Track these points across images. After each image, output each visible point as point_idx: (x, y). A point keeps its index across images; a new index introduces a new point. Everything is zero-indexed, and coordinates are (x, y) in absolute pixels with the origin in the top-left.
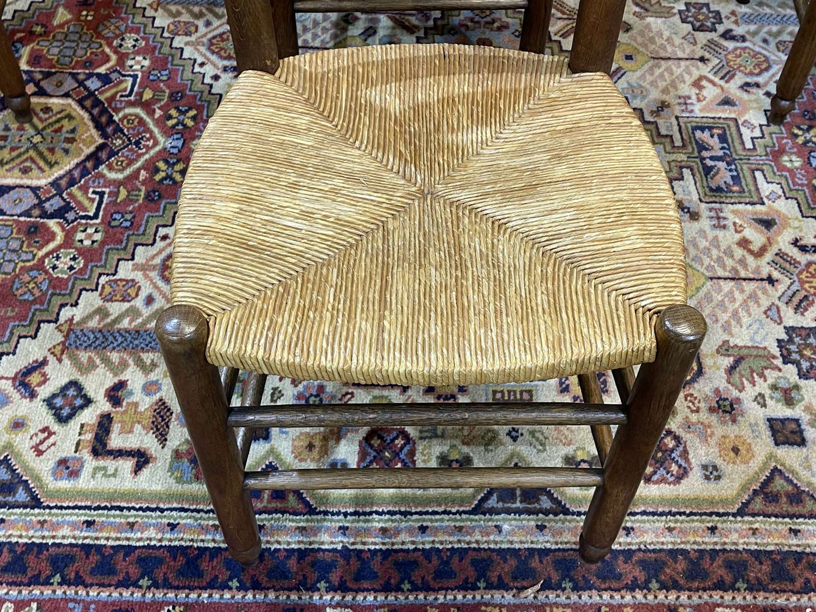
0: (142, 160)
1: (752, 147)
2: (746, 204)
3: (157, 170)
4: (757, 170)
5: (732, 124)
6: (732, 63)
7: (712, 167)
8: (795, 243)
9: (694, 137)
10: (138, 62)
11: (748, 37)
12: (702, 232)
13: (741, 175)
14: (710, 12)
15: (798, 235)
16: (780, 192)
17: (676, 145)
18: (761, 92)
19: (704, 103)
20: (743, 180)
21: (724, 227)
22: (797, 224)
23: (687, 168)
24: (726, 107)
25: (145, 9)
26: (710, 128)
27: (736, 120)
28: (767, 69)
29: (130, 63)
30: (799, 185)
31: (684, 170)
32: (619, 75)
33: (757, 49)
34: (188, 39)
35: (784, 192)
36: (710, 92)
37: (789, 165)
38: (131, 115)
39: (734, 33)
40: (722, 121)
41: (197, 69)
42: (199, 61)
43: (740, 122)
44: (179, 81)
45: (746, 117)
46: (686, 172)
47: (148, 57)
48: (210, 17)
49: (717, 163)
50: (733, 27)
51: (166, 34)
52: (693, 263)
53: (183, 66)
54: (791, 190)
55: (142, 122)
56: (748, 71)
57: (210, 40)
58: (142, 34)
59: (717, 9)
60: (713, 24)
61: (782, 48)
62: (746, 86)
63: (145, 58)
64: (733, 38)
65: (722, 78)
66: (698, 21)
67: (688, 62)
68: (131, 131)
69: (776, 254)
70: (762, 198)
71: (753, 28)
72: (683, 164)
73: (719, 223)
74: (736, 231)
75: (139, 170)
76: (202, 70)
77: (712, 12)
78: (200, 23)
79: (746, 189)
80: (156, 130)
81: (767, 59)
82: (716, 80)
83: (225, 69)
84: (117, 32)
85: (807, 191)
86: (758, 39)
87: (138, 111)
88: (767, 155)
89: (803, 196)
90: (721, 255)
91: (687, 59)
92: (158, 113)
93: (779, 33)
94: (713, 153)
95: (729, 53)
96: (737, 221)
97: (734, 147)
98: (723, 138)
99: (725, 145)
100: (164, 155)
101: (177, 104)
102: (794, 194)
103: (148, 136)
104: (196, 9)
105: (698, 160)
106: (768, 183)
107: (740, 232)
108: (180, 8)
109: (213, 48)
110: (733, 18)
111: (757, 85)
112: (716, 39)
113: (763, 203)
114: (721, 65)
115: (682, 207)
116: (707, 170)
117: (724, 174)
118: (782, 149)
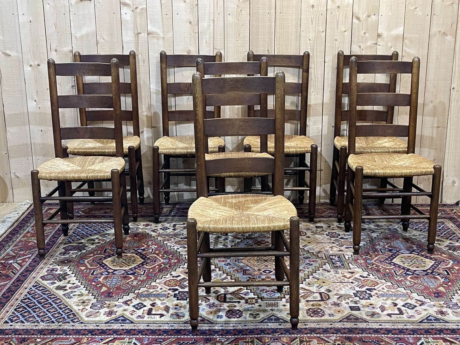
0: (157, 264)
1: (348, 259)
2: (345, 269)
3: (161, 266)
4: (349, 263)
5: (342, 255)
6: (343, 244)
7: (335, 263)
8: (361, 276)
9: (330, 257)
10: (154, 247)
11: (348, 238)
12: (331, 275)
15: (362, 274)
16: (357, 267)
17: (324, 259)
18: (352, 249)
19: (333, 251)
20: (345, 265)
24: (340, 252)
26: (335, 256)
29: (151, 247)
30: (363, 266)
31: (326, 263)
34: (169, 242)
36: (335, 249)
37: (360, 262)
38: (152, 256)
39: (344, 238)
40: (339, 254)
41: (172, 247)
42: (173, 246)
43: (345, 255)
44: (166, 250)
45: (347, 253)
47: (156, 245)
48: (175, 238)
49: (337, 262)
51: (162, 241)
52: (328, 280)
53: (168, 247)
54: (360, 267)
55: (156, 257)
56: (348, 245)
57: (176, 242)
58: (154, 241)
60: (337, 236)
62: (347, 248)
65: (339, 246)
66: (333, 236)
68: (153, 259)
69: (355, 278)
71: (350, 237)
73: (337, 273)
75: (156, 266)
77: (337, 234)
78: (172, 239)
79: (346, 267)
80: (160, 259)
83: (181, 247)
85: (365, 267)
87: (155, 255)
88: (353, 260)
92: (160, 256)
94: (336, 260)
95: (342, 242)
97: (342, 259)
98: (339, 257)
99: (340, 259)
100: (163, 263)
101: (166, 254)
103: (158, 260)
104: (171, 236)
105: (331, 262)
106: (353, 265)
107: (343, 274)
108: (165, 236)
111: (351, 247)
112: (338, 239)
113: (351, 269)
114: (339, 244)
115: (325, 270)
116: (333, 263)
117: (339, 264)
118: (358, 259)
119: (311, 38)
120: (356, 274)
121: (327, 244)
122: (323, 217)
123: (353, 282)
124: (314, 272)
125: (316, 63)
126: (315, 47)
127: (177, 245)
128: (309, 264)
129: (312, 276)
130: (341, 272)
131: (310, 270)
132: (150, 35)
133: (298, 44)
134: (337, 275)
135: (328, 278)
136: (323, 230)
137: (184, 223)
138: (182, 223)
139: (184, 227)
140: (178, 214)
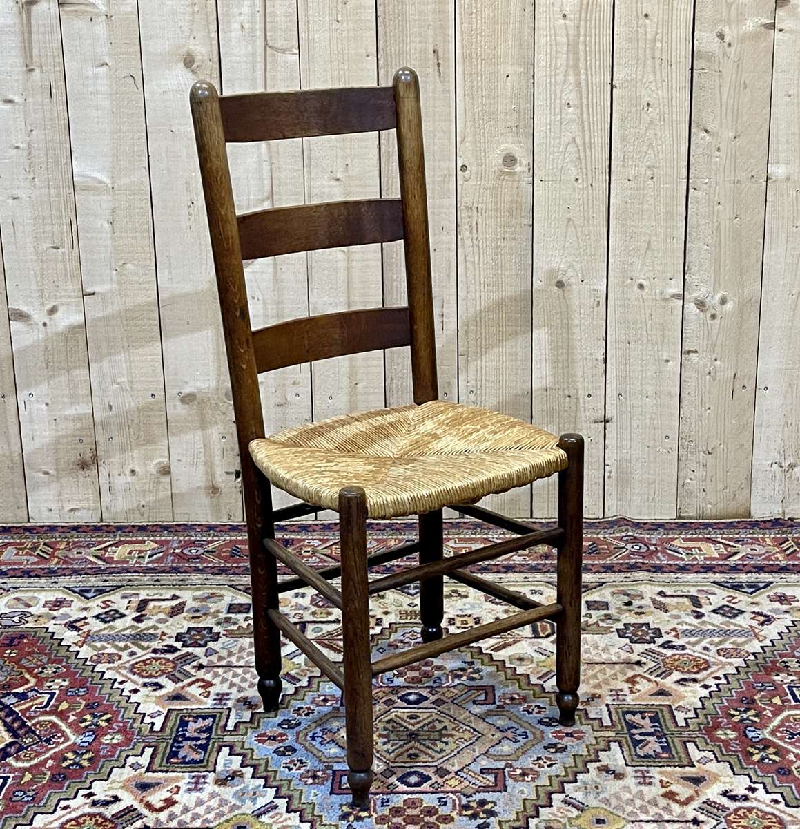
0: (51, 752)
1: (684, 725)
2: (675, 766)
3: (65, 759)
4: (689, 741)
5: (665, 709)
6: (669, 665)
7: (641, 741)
8: (725, 794)
9: (625, 719)
10: (58, 684)
11: (688, 646)
12: (627, 789)
13: (672, 745)
14: (650, 629)
15: (728, 787)
16: (712, 757)
17: (604, 725)
18: (698, 685)
19: (638, 694)
20: (673, 749)
21: (650, 784)
22: (727, 780)
23: (615, 741)
24: (660, 697)
25: (69, 646)
26: (642, 713)
27: (670, 706)
28: (705, 669)
29: (49, 684)
30: (733, 751)
31: (612, 743)
32: (549, 676)
33: (697, 654)
34: (111, 665)
35: (716, 757)
36: (644, 687)
37: (723, 737)
38: (45, 721)
39: (674, 644)
40: (654, 707)
41: (116, 685)
42: (119, 680)
43: (674, 708)
44: (97, 695)
45: (681, 703)
46: (614, 746)
47: (67, 680)
48: (135, 649)
49: (646, 737)
50: (674, 639)
51: (88, 663)
52: (615, 811)
53: (102, 684)
54: (723, 755)
55: (54, 725)
56: (686, 670)
57: (133, 665)
58: (64, 664)
59: (657, 627)
60: (653, 638)
61: (722, 653)
62: (682, 682)
63: (64, 681)
64: (673, 647)
65: (657, 676)
66: (638, 635)
67: (623, 666)
68: (43, 732)
69: (704, 803)
70: (692, 762)
71: (693, 639)
72: (611, 739)
73: (645, 780)
74: (663, 786)
75: (47, 759)
76: (121, 687)
77: (652, 629)
78: (125, 654)
79: (676, 756)
80: (68, 731)
81: (706, 661)
82: (652, 677)
83: (145, 685)
84: (39, 663)
85: (740, 756)
86: (699, 648)
87: (53, 718)
88: (700, 729)
89: (736, 760)
90: (645, 803)
91: (622, 663)
92: (72, 718)
93: (721, 642)
94: (643, 730)
95: (667, 658)
96: (664, 779)
97: (666, 725)
98: (654, 719)
99: (657, 724)
100: (75, 749)
101: (92, 711)
102: (727, 758)
103: (59, 735)
104: (122, 644)
105: (628, 736)
106: (700, 750)
107: (667, 787)
108: (105, 644)
109: (135, 670)
110: (674, 633)
111: (695, 680)
112: (654, 648)
113: (693, 766)
114: (657, 667)
115: (606, 769)
116: (636, 743)
117: (654, 746)
118: (717, 727)
119: (567, 10)
120: (708, 786)
121: (617, 667)
122: (609, 569)
123: (701, 817)
124: (571, 778)
125: (584, 89)
126: (582, 38)
127: (135, 677)
128: (555, 745)
129: (562, 796)
130: (658, 777)
131: (558, 769)
132: (68, 8)
133: (528, 31)
134: (645, 789)
135: (614, 802)
136: (608, 617)
137: (174, 595)
138: (168, 596)
139: (173, 608)
140: (162, 563)
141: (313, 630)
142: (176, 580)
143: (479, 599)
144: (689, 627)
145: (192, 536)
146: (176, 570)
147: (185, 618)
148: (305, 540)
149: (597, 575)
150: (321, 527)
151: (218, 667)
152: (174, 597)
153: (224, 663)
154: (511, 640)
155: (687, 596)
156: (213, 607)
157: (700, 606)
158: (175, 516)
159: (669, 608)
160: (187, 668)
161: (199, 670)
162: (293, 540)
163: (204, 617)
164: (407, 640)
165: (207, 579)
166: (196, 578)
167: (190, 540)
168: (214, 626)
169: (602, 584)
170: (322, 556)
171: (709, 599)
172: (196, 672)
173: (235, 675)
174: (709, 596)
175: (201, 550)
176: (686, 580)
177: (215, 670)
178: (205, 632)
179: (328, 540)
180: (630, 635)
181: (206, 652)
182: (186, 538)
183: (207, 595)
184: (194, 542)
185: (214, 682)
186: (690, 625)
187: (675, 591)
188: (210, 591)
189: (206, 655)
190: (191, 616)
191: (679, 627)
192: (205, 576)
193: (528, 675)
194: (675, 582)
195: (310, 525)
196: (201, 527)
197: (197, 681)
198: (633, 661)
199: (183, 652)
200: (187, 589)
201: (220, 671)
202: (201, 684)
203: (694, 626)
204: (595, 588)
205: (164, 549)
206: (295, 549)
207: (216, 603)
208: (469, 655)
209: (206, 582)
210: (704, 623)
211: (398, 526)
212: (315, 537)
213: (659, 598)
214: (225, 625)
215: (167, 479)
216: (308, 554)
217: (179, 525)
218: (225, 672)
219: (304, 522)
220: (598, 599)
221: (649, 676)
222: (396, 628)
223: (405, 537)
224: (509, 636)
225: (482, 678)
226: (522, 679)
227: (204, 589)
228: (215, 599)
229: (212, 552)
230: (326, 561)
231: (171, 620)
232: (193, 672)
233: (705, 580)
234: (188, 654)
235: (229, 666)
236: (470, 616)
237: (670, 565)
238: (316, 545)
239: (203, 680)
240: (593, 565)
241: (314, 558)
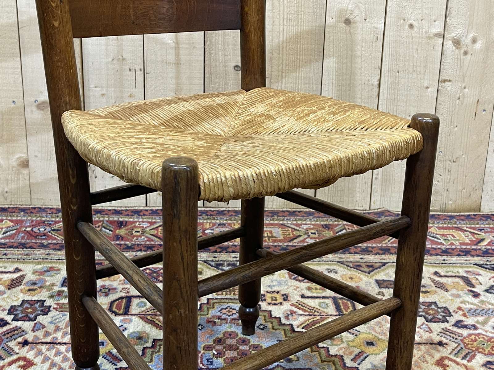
6: (469, 346)
11: (478, 325)
14: (438, 308)
32: (362, 358)
33: (490, 335)
39: (465, 323)
50: (463, 318)
56: (486, 352)
59: (444, 306)
60: (444, 316)
62: (487, 365)
64: (465, 327)
65: (463, 358)
66: (430, 315)
67: (428, 346)
71: (481, 319)
77: (440, 308)
82: (458, 360)
86: (488, 327)
91: (425, 344)
95: (465, 338)
110: (461, 312)
112: (450, 328)
114: (459, 348)
137: (17, 269)
138: (11, 269)
139: (13, 280)
140: (13, 239)
141: (137, 305)
142: (21, 254)
143: (283, 277)
144: (472, 306)
145: (43, 217)
146: (23, 246)
147: (21, 290)
148: (136, 222)
149: (377, 256)
150: (150, 212)
151: (43, 343)
152: (17, 270)
153: (49, 339)
154: (318, 318)
155: (459, 277)
156: (49, 280)
157: (473, 286)
158: (33, 201)
159: (447, 287)
160: (12, 344)
161: (23, 346)
162: (126, 222)
163: (39, 290)
164: (224, 316)
165: (49, 254)
166: (39, 253)
167: (41, 220)
168: (47, 299)
169: (384, 264)
170: (150, 236)
171: (477, 279)
172: (19, 349)
173: (58, 353)
174: (477, 277)
175: (48, 229)
176: (452, 262)
177: (39, 346)
178: (37, 306)
179: (155, 223)
180: (423, 314)
181: (34, 327)
182: (38, 219)
183: (46, 269)
184: (44, 222)
185: (36, 361)
186: (472, 304)
187: (447, 272)
188: (50, 265)
189: (33, 330)
190: (28, 288)
191: (463, 306)
192: (47, 251)
193: (342, 356)
194: (444, 264)
195: (141, 211)
196: (52, 210)
197: (19, 359)
198: (435, 342)
199: (11, 327)
200: (30, 263)
201: (44, 348)
202: (22, 363)
203: (475, 305)
204: (379, 268)
205: (18, 227)
206: (127, 230)
207: (52, 276)
208: (283, 333)
209: (46, 257)
210: (482, 302)
211: (212, 213)
212: (145, 220)
213: (437, 279)
214: (57, 298)
215: (26, 171)
216: (138, 234)
217: (34, 208)
218: (48, 350)
219: (136, 208)
220: (385, 278)
221: (455, 358)
222: (213, 303)
223: (218, 221)
224: (316, 313)
225: (298, 360)
226: (337, 360)
227: (45, 262)
228: (52, 273)
229: (58, 230)
230: (152, 240)
231: (9, 292)
232: (16, 349)
233: (468, 262)
234: (16, 329)
235: (53, 343)
236: (278, 292)
237: (435, 249)
238: (145, 226)
239: (24, 359)
240: (373, 248)
241: (143, 237)
